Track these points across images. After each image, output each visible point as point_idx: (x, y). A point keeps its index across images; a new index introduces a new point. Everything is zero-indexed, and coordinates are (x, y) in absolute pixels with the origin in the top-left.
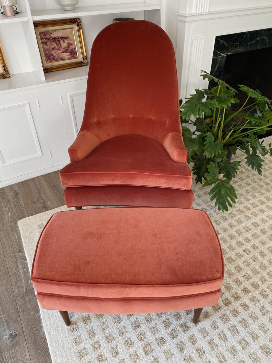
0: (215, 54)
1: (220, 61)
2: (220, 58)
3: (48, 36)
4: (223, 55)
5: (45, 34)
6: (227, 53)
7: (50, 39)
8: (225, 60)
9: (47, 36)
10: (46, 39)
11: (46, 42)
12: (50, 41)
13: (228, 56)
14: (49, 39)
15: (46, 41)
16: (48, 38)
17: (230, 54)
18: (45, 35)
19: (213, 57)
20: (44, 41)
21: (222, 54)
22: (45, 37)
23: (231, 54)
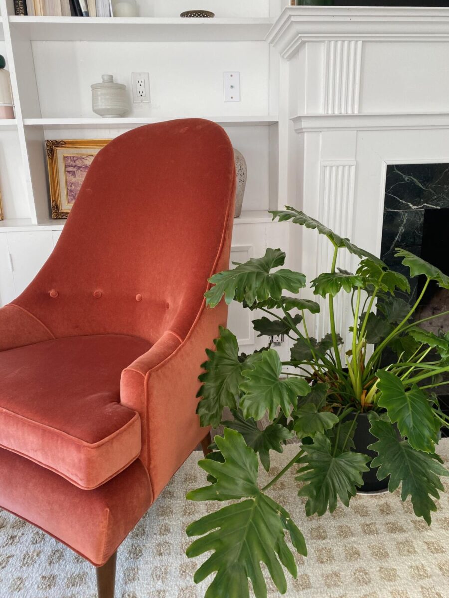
0: (389, 202)
1: (407, 220)
2: (406, 215)
3: (79, 163)
4: (415, 207)
5: (75, 159)
6: (425, 204)
7: (81, 167)
8: (422, 219)
9: (77, 162)
10: (75, 167)
11: (74, 172)
12: (82, 171)
13: (428, 212)
14: (79, 168)
15: (75, 170)
16: (79, 166)
17: (435, 207)
18: (75, 162)
19: (385, 209)
20: (71, 169)
21: (411, 205)
22: (74, 164)
23: (439, 208)
